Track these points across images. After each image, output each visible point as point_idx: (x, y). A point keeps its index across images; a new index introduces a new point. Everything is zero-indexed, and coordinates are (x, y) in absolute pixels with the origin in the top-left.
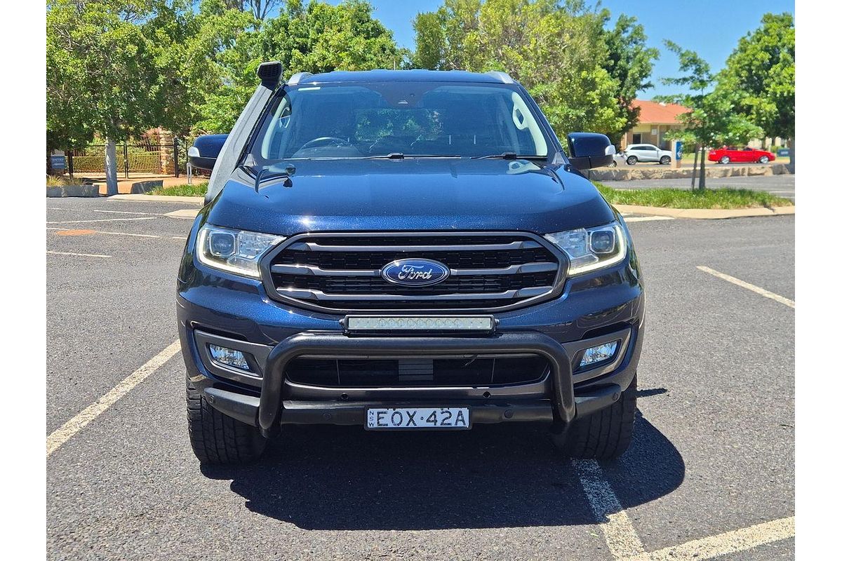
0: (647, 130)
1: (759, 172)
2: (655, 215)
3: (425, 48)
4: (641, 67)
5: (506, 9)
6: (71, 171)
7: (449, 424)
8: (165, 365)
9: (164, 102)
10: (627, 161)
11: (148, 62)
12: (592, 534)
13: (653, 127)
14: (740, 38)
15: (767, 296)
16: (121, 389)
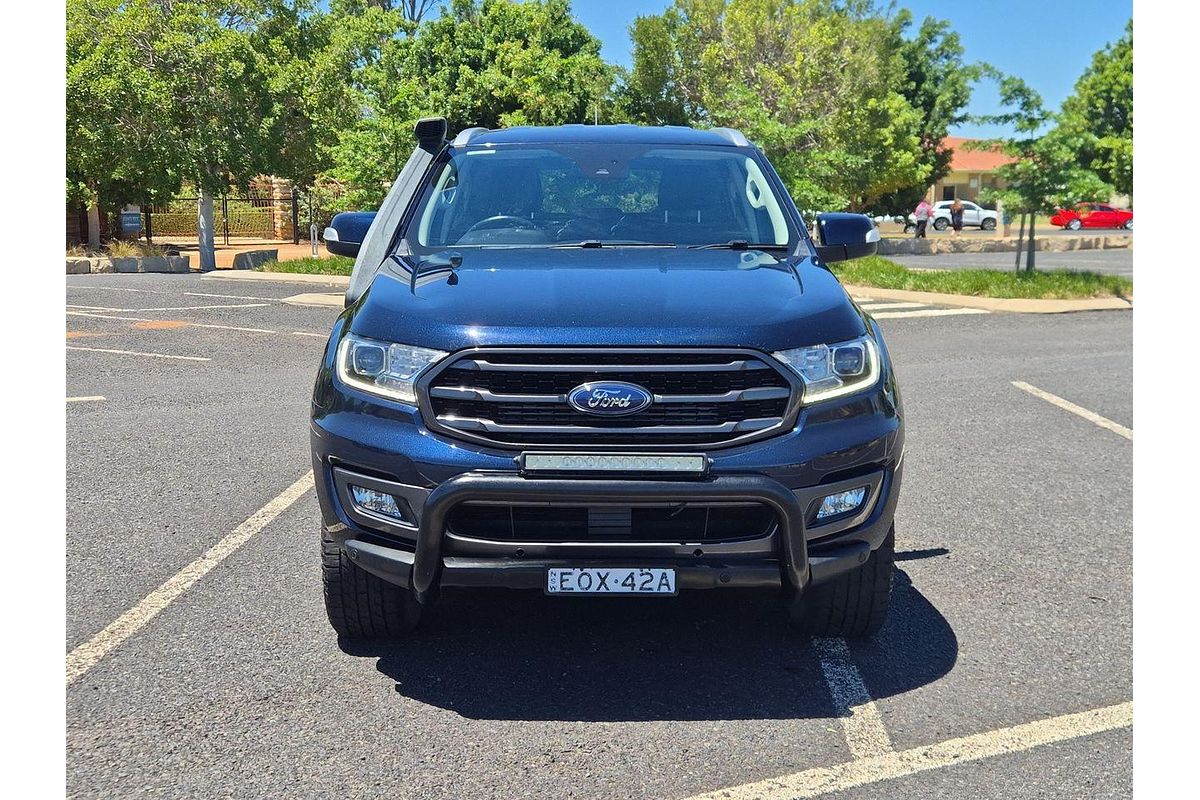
0: (963, 181)
1: (1119, 244)
2: (963, 307)
3: (647, 66)
4: (955, 91)
5: (761, 12)
6: (149, 235)
7: (650, 589)
8: (288, 509)
9: (280, 141)
10: (934, 225)
11: (258, 84)
12: (829, 730)
13: (973, 176)
14: (1096, 52)
15: (1102, 424)
16: (233, 541)
